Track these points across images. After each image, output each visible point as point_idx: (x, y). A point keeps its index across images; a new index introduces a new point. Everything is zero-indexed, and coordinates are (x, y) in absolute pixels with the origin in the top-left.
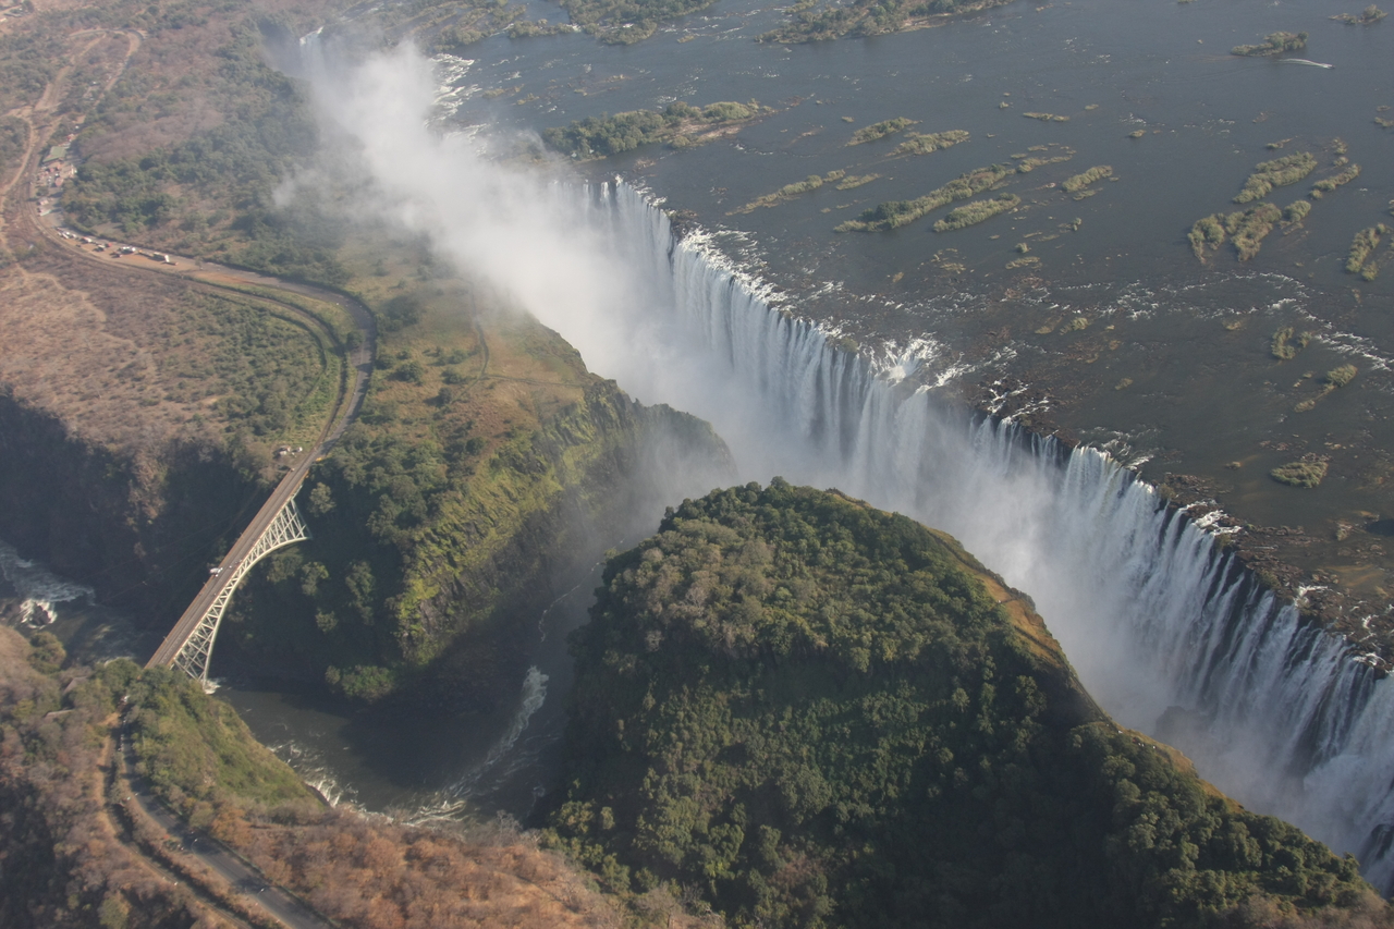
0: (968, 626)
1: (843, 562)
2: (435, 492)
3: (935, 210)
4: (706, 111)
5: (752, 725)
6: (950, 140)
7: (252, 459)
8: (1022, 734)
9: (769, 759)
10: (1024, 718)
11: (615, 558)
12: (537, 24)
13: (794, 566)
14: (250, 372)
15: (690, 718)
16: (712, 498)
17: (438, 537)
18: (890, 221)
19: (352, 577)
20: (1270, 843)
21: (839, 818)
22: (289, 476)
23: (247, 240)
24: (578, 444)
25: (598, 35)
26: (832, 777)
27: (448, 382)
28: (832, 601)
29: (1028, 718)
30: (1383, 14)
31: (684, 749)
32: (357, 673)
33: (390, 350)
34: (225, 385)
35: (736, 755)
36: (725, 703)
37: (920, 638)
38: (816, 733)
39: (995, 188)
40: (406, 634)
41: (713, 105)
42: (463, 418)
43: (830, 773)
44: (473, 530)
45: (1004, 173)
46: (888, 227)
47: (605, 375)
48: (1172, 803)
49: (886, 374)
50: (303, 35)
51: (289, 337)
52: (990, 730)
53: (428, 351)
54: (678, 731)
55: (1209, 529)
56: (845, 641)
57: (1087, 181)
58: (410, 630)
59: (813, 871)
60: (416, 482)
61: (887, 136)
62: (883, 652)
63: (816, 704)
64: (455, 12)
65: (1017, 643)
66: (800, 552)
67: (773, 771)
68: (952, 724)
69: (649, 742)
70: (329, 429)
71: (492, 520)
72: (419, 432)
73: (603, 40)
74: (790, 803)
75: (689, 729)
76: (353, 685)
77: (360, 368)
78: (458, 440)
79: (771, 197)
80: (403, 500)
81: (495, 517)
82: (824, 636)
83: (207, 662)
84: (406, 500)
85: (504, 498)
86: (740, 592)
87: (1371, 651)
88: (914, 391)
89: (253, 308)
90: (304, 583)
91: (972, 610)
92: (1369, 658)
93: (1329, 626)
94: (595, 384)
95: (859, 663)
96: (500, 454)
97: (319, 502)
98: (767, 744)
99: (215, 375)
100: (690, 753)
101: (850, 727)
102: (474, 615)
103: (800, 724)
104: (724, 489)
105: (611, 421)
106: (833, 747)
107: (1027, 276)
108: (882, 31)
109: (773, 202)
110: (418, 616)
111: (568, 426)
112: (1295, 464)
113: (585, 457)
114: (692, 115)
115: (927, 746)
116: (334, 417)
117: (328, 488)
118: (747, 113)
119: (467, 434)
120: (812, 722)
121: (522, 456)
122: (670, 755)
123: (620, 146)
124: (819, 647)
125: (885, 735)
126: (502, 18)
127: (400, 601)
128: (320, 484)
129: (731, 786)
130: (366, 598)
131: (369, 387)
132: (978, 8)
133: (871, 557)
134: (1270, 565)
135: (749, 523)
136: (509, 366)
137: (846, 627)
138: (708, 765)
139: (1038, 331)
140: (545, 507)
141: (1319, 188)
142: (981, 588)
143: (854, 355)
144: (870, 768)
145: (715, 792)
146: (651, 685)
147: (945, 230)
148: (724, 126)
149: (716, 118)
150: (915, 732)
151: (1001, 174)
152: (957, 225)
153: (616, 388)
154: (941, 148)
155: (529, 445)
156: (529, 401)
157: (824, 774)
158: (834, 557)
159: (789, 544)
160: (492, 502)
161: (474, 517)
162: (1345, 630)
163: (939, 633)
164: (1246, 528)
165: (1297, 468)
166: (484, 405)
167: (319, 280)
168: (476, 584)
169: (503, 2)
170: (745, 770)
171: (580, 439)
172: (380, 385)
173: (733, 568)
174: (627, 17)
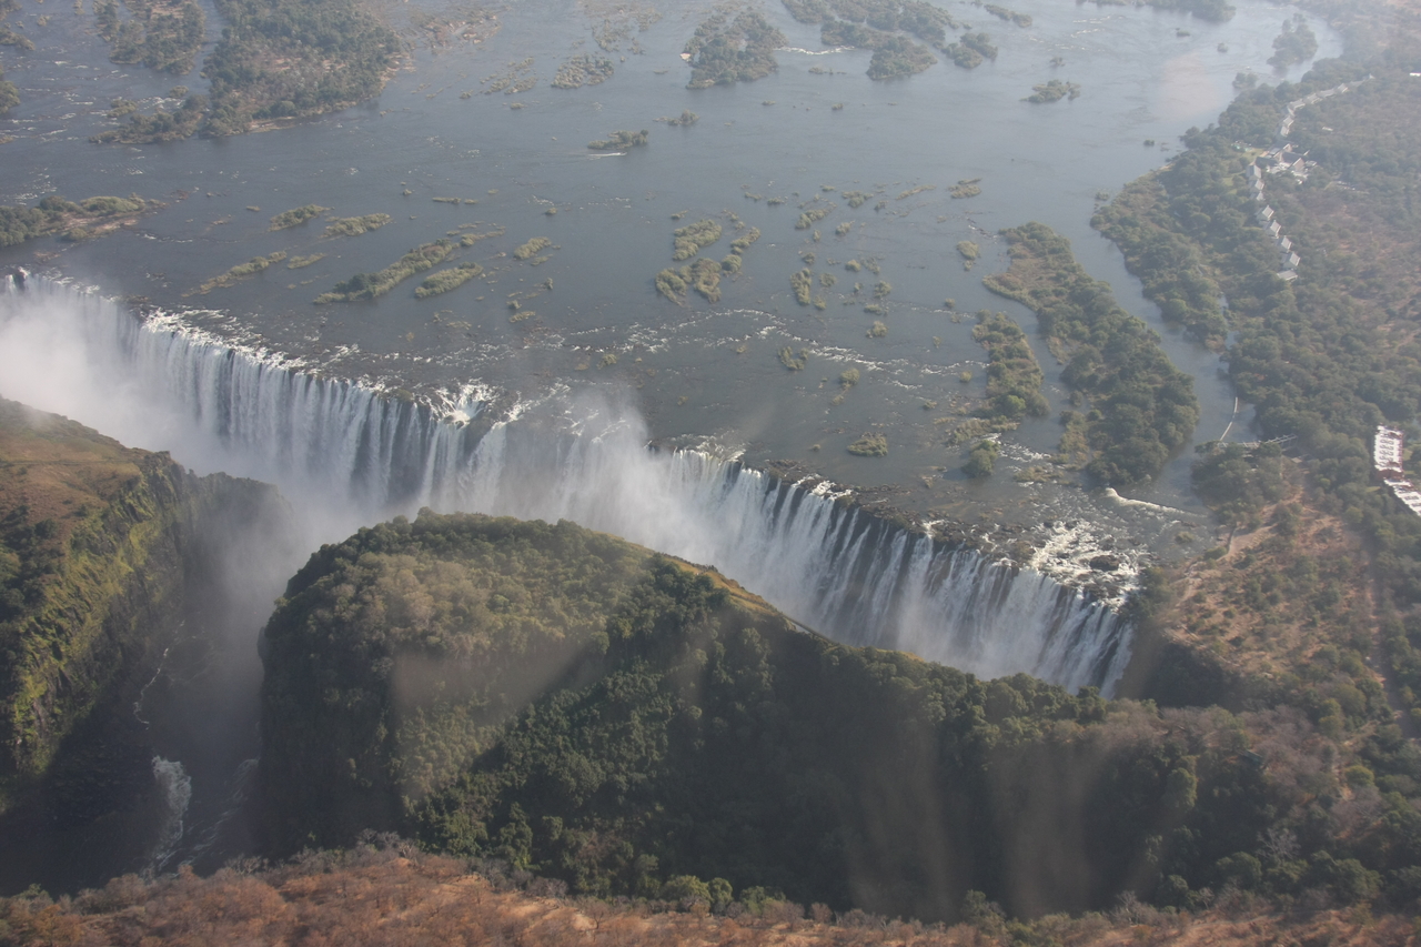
0: (686, 596)
1: (537, 566)
2: (27, 578)
3: (405, 279)
4: (87, 206)
5: (498, 730)
6: (375, 222)
8: (765, 675)
9: (525, 756)
10: (759, 662)
15: (433, 738)
16: (364, 536)
17: (41, 626)
18: (372, 290)
20: (1030, 692)
21: (621, 789)
24: (140, 521)
26: (594, 757)
28: (552, 599)
29: (763, 661)
30: (696, 117)
31: (435, 768)
35: (494, 760)
36: (465, 714)
37: (650, 613)
38: (564, 723)
39: (451, 259)
40: (20, 741)
41: (90, 200)
42: (8, 505)
43: (591, 754)
44: (74, 616)
46: (369, 295)
47: (154, 449)
49: (450, 419)
52: (731, 681)
54: (423, 752)
55: (826, 496)
56: (582, 629)
57: (534, 249)
58: (24, 736)
59: (612, 842)
61: (306, 222)
62: (620, 631)
63: (557, 697)
66: (490, 566)
67: (532, 767)
69: (393, 771)
71: (88, 604)
74: (569, 788)
75: (435, 747)
78: (19, 526)
79: (223, 278)
81: (90, 601)
82: (561, 629)
85: (91, 580)
86: (460, 605)
87: (1003, 557)
88: (490, 428)
91: (683, 582)
92: (1004, 562)
93: (961, 546)
94: (147, 457)
96: (76, 535)
98: (521, 744)
100: (443, 770)
101: (598, 709)
102: (77, 713)
103: (546, 718)
104: (370, 526)
105: (169, 494)
106: (586, 730)
108: (231, 131)
109: (227, 282)
110: (33, 717)
111: (132, 502)
112: (861, 441)
113: (147, 535)
114: (71, 210)
115: (675, 708)
118: (136, 207)
119: (25, 520)
120: (557, 713)
121: (96, 536)
122: (422, 778)
124: (558, 639)
125: (634, 708)
127: (13, 702)
129: (493, 792)
132: (320, 112)
133: (560, 557)
134: (891, 511)
135: (419, 551)
136: (30, 451)
137: (577, 617)
138: (467, 777)
140: (121, 590)
141: (737, 246)
142: (676, 568)
145: (480, 801)
146: (383, 714)
147: (428, 296)
148: (117, 219)
149: (110, 213)
150: (659, 699)
151: (449, 247)
152: (436, 289)
153: (170, 460)
154: (371, 229)
155: (101, 523)
156: (79, 481)
157: (587, 755)
158: (526, 564)
159: (472, 561)
160: (84, 584)
161: (73, 601)
162: (976, 546)
163: (663, 606)
164: (856, 490)
165: (865, 443)
166: (26, 490)
168: (79, 677)
170: (504, 773)
171: (143, 515)
173: (441, 586)
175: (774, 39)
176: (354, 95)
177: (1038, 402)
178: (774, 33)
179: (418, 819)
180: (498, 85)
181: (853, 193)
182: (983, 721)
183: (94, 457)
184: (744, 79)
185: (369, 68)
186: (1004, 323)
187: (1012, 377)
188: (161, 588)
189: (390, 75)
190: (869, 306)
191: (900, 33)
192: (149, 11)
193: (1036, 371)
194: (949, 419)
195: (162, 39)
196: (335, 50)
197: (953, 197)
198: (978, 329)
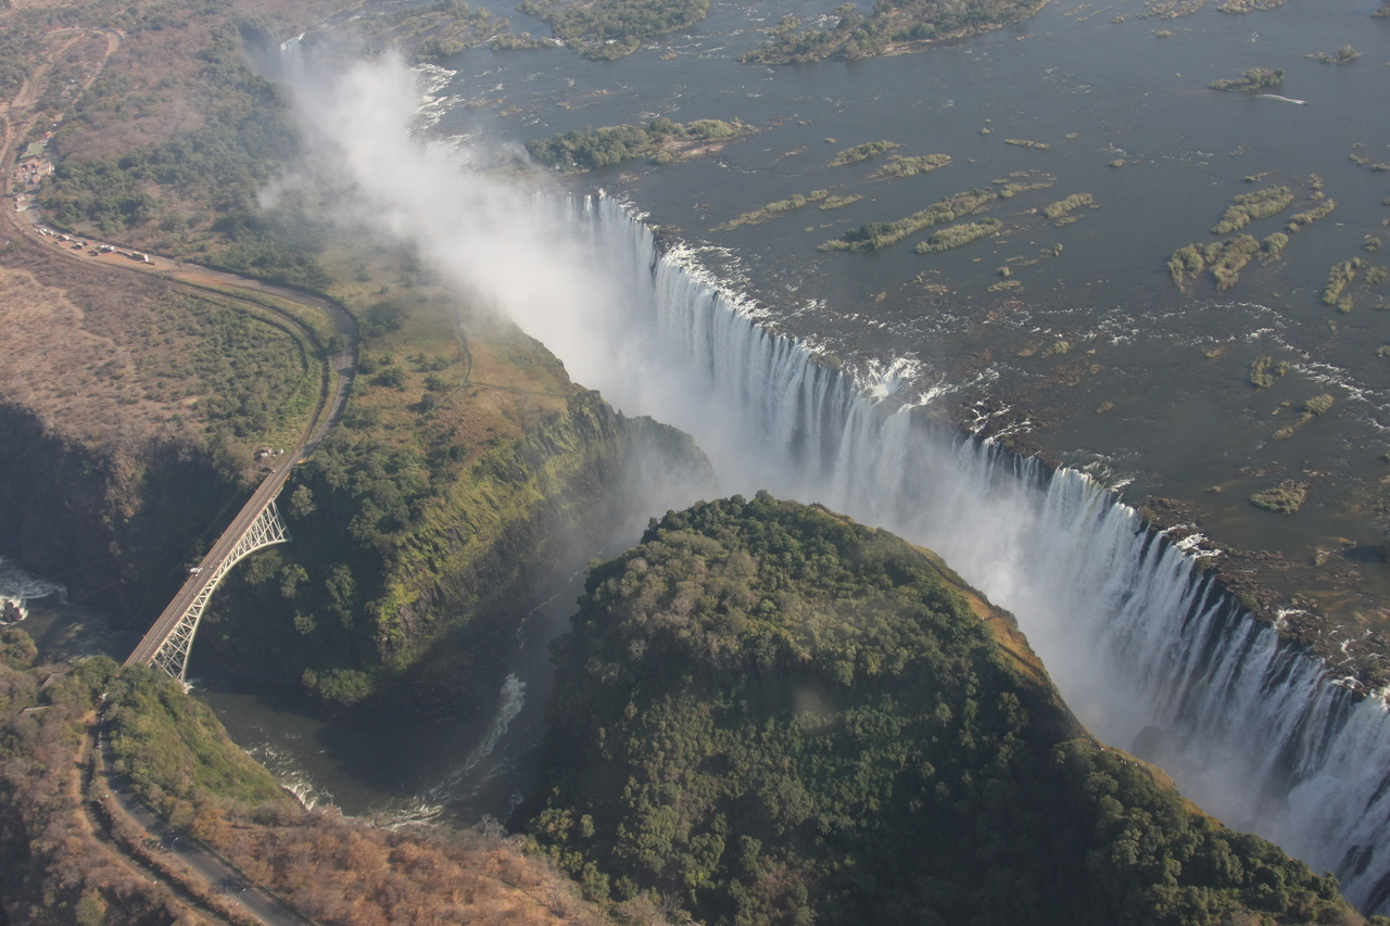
0: (952, 642)
1: (827, 576)
2: (418, 497)
3: (916, 232)
4: (689, 128)
5: (734, 735)
6: (932, 164)
7: (232, 460)
8: (1004, 749)
9: (750, 770)
10: (1006, 734)
11: (599, 567)
12: (520, 37)
13: (778, 579)
14: (231, 373)
15: (672, 728)
16: (696, 510)
17: (419, 542)
18: (874, 241)
19: (333, 581)
20: (1251, 860)
21: (820, 831)
22: (270, 477)
23: (228, 242)
24: (560, 454)
25: (581, 50)
26: (814, 789)
27: (431, 388)
28: (817, 615)
29: (1010, 734)
30: (1357, 54)
31: (665, 758)
32: (335, 676)
33: (373, 355)
34: (205, 386)
35: (720, 765)
36: (708, 713)
37: (904, 653)
38: (798, 745)
39: (977, 212)
40: (385, 639)
41: (696, 122)
42: (446, 425)
43: (812, 785)
44: (455, 536)
45: (986, 198)
46: (871, 246)
47: (589, 387)
48: (1155, 820)
49: (870, 392)
50: (284, 41)
51: (270, 340)
52: (972, 745)
53: (411, 357)
54: (660, 740)
55: (1190, 552)
56: (829, 654)
57: (1068, 208)
58: (390, 635)
59: (794, 882)
60: (399, 487)
61: (870, 158)
62: (867, 665)
63: (799, 717)
64: (438, 23)
65: (1001, 660)
66: (784, 565)
67: (754, 781)
68: (935, 739)
69: (631, 750)
70: (310, 432)
71: (473, 526)
72: (402, 438)
73: (585, 55)
74: (772, 814)
75: (671, 738)
76: (330, 688)
77: (344, 372)
78: (441, 446)
79: (754, 215)
80: (385, 504)
81: (477, 524)
82: (809, 649)
83: (185, 662)
84: (389, 505)
85: (486, 505)
86: (725, 603)
87: (1350, 675)
89: (234, 310)
90: (283, 585)
91: (956, 626)
92: (1347, 682)
93: (1308, 649)
94: (579, 394)
95: (844, 676)
96: (483, 462)
97: (300, 504)
98: (749, 755)
99: (195, 375)
100: (672, 762)
101: (832, 740)
102: (453, 621)
103: (782, 736)
104: (708, 501)
105: (594, 431)
106: (815, 759)
107: (1010, 299)
108: (864, 54)
109: (756, 219)
110: (398, 620)
111: (551, 436)
112: (1274, 490)
113: (566, 466)
114: (675, 132)
115: (909, 760)
116: (315, 420)
117: (310, 491)
118: (730, 132)
119: (450, 440)
120: (794, 734)
121: (504, 464)
122: (651, 765)
123: (604, 158)
125: (868, 749)
126: (485, 30)
127: (381, 605)
128: (302, 487)
129: (712, 796)
130: (346, 602)
131: (352, 391)
132: (960, 36)
133: (856, 572)
134: (1249, 588)
135: (734, 536)
136: (492, 374)
138: (690, 774)
139: (1021, 354)
140: (526, 516)
141: (1296, 222)
142: (965, 605)
143: (837, 372)
144: (852, 781)
145: (696, 802)
146: (633, 694)
147: (926, 253)
148: (707, 144)
149: (699, 135)
150: (897, 745)
151: (983, 199)
152: (939, 247)
153: (599, 398)
154: (923, 171)
155: (512, 453)
156: (513, 410)
157: (806, 785)
158: (819, 571)
159: (774, 557)
160: (474, 509)
161: (456, 523)
162: (1324, 654)
163: (922, 648)
165: (1276, 494)
166: (467, 412)
167: (301, 284)
168: (455, 590)
169: (485, 14)
170: (727, 780)
171: (562, 449)
172: (362, 389)
173: (718, 579)
174: (610, 33)
182: (1172, 880)
183: (538, 388)
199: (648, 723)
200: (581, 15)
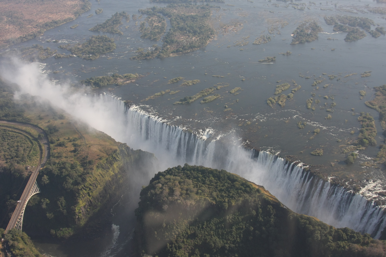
0: (252, 195)
1: (212, 182)
2: (83, 175)
3: (199, 98)
4: (124, 76)
5: (195, 228)
6: (195, 82)
7: (19, 170)
8: (272, 220)
9: (202, 236)
10: (271, 216)
11: (145, 188)
12: (62, 55)
13: (199, 185)
14: (7, 147)
15: (177, 228)
17: (85, 188)
18: (189, 101)
19: (59, 201)
20: (348, 233)
21: (226, 249)
22: (33, 174)
24: (117, 161)
25: (83, 57)
26: (221, 238)
27: (75, 146)
28: (214, 192)
29: (272, 215)
30: (291, 53)
32: (61, 230)
33: (54, 139)
35: (193, 236)
36: (187, 223)
37: (241, 199)
38: (214, 228)
39: (212, 93)
40: (77, 217)
41: (125, 74)
42: (84, 155)
43: (220, 238)
44: (94, 185)
45: (213, 89)
46: (188, 102)
47: (123, 142)
48: (322, 228)
51: (17, 137)
52: (262, 220)
53: (65, 138)
54: (174, 232)
55: (301, 167)
56: (220, 202)
57: (236, 91)
58: (78, 216)
60: (76, 173)
61: (177, 82)
62: (231, 203)
63: (213, 220)
64: (35, 51)
65: (265, 197)
66: (199, 181)
67: (203, 239)
68: (252, 220)
69: (166, 236)
70: (41, 160)
71: (99, 183)
72: (71, 160)
73: (84, 59)
74: (212, 246)
75: (178, 231)
76: (60, 234)
77: (45, 144)
78: (85, 161)
79: (152, 97)
80: (73, 178)
81: (100, 182)
82: (215, 201)
84: (74, 178)
85: (101, 176)
86: (188, 192)
87: (351, 190)
90: (42, 205)
91: (252, 190)
92: (351, 191)
93: (338, 185)
94: (121, 145)
95: (226, 207)
96: (98, 164)
97: (45, 181)
98: (201, 233)
100: (179, 237)
101: (223, 225)
102: (94, 211)
103: (209, 226)
104: (171, 168)
105: (126, 155)
106: (220, 230)
108: (165, 56)
110: (81, 211)
111: (115, 156)
112: (315, 151)
113: (119, 165)
114: (120, 77)
115: (246, 227)
116: (41, 157)
117: (47, 177)
118: (136, 76)
119: (87, 159)
120: (212, 225)
121: (104, 165)
122: (173, 239)
123: (103, 85)
124: (214, 204)
125: (234, 225)
126: (51, 53)
127: (76, 207)
128: (45, 175)
129: (192, 245)
130: (63, 208)
131: (51, 148)
132: (189, 51)
133: (219, 180)
134: (319, 173)
135: (182, 176)
136: (93, 141)
137: (220, 198)
138: (185, 240)
140: (110, 179)
141: (293, 91)
142: (252, 185)
143: (192, 133)
144: (231, 235)
145: (188, 247)
146: (165, 220)
147: (204, 103)
148: (130, 80)
149: (128, 78)
150: (242, 224)
151: (213, 90)
152: (206, 101)
153: (126, 145)
154: (194, 84)
155: (106, 161)
156: (102, 150)
157: (219, 238)
158: (210, 182)
159: (196, 180)
160: (98, 177)
161: (95, 182)
162: (343, 186)
163: (245, 197)
164: (310, 166)
165: (316, 152)
166: (89, 151)
167: (21, 121)
168: (95, 201)
169: (49, 48)
170: (195, 240)
171: (118, 160)
172: (53, 148)
173: (184, 186)
174: (90, 53)
175: (319, 30)
176: (199, 47)
177: (373, 141)
178: (319, 28)
179: (170, 250)
180: (238, 44)
181: (331, 75)
182: (331, 241)
183: (108, 144)
184: (308, 41)
185: (204, 39)
186: (368, 116)
187: (366, 133)
188: (122, 179)
189: (210, 41)
190: (328, 110)
191: (357, 27)
192: (153, 24)
193: (375, 132)
194: (344, 145)
195: (154, 32)
196: (197, 34)
197: (362, 77)
198: (360, 118)
199: (170, 228)
200: (79, 48)
